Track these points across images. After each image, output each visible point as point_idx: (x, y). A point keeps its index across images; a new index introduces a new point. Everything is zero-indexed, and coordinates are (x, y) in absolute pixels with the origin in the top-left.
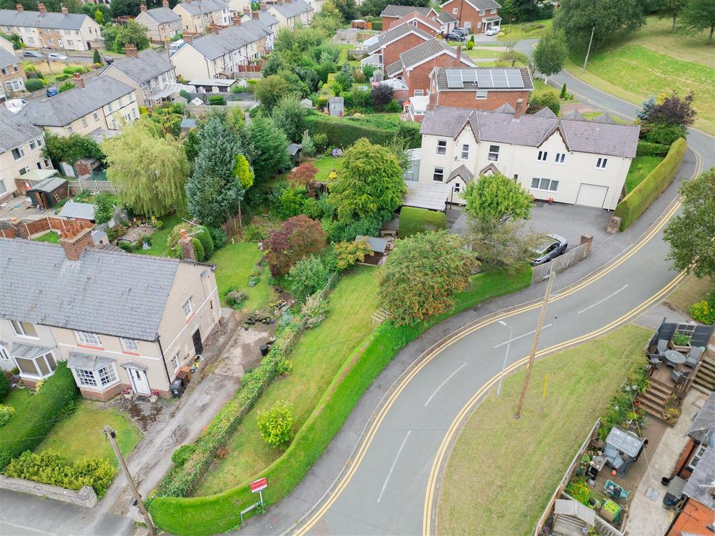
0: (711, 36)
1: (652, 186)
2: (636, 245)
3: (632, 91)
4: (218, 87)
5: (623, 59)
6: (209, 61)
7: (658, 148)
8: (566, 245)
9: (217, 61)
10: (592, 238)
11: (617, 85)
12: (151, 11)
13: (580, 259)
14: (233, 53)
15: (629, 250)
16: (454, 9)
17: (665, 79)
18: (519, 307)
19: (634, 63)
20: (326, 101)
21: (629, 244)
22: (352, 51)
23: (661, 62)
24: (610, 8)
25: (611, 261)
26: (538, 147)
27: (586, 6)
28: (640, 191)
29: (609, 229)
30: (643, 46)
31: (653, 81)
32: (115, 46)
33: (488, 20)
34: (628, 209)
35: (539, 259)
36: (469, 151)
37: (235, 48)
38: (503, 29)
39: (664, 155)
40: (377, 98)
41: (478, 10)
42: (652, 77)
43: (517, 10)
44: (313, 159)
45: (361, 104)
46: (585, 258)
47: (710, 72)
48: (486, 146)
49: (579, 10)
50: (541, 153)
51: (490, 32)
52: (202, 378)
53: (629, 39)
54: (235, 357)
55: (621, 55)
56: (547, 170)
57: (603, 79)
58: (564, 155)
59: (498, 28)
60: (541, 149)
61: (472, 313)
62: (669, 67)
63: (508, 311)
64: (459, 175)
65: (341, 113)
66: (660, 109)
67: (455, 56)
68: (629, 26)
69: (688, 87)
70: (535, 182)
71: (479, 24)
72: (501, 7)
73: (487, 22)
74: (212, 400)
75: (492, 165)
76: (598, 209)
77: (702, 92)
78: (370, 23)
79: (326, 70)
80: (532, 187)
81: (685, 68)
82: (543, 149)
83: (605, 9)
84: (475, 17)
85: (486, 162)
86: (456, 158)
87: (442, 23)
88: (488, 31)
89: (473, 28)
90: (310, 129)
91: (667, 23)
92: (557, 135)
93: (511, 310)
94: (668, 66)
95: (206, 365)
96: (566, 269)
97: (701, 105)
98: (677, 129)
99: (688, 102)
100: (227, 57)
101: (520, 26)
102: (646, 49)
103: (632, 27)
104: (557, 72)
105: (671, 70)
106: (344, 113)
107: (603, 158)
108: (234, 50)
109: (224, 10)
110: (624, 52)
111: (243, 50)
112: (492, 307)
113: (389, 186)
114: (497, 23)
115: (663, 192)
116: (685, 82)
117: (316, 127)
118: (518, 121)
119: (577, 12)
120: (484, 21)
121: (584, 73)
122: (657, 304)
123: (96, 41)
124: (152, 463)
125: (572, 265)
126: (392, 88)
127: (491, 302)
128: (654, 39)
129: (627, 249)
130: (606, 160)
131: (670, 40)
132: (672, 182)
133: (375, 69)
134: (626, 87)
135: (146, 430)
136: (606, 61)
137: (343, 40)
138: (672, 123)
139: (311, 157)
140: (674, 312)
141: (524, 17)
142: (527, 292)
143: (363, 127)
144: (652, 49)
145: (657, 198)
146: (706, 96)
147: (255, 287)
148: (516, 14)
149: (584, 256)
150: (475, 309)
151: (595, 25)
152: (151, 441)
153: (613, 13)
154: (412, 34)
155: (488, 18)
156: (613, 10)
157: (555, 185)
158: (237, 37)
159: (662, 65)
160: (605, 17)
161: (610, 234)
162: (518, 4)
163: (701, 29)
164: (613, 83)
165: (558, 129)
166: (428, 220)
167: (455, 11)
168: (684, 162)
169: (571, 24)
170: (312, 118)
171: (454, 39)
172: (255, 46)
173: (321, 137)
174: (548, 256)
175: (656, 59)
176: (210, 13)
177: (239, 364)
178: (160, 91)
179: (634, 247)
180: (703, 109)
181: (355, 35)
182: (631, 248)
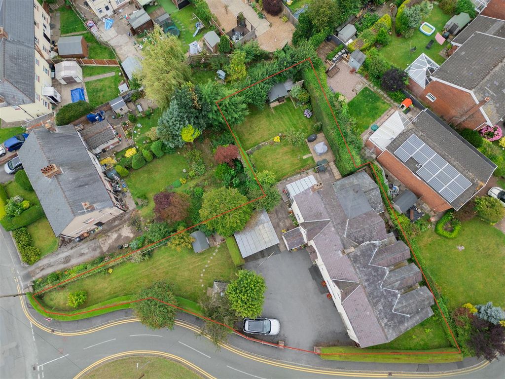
2: (312, 368)
15: (303, 367)
52: (93, 239)
54: (112, 238)
67: (477, 102)
74: (87, 253)
95: (100, 232)
118: (341, 255)
124: (52, 264)
129: (304, 365)
135: (60, 248)
152: (58, 254)
173: (304, 97)
177: (109, 244)
179: (310, 368)
182: (306, 367)
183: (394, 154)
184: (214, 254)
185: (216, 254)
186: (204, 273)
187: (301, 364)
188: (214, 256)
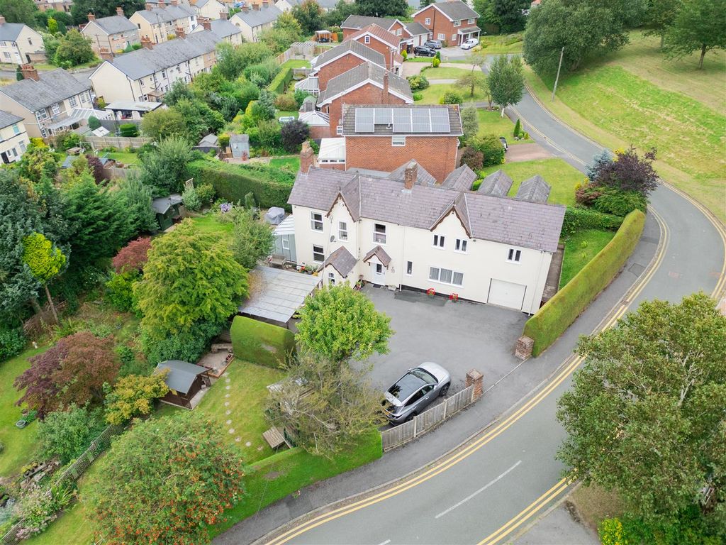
0: (702, 60)
1: (581, 288)
2: (550, 381)
3: (602, 128)
4: (139, 111)
5: (600, 86)
6: (132, 81)
7: (608, 220)
8: (448, 384)
9: (144, 80)
10: (481, 378)
11: (587, 119)
12: (101, 20)
13: (466, 406)
14: (169, 70)
15: (539, 390)
16: (427, 19)
17: (643, 113)
18: (354, 500)
19: (610, 90)
20: (228, 139)
21: (542, 380)
22: (298, 70)
23: (641, 91)
24: (582, 24)
25: (510, 409)
26: (431, 230)
27: (555, 22)
28: (562, 300)
29: (517, 353)
30: (624, 68)
31: (628, 115)
32: (56, 60)
33: (464, 32)
34: (541, 329)
35: (397, 415)
36: (348, 230)
37: (171, 64)
38: (482, 41)
39: (615, 229)
40: (287, 136)
41: (451, 20)
42: (628, 110)
43: (498, 19)
44: (198, 214)
45: (269, 144)
46: (474, 403)
47: (695, 107)
48: (369, 225)
49: (547, 26)
50: (436, 237)
51: (466, 45)
53: (610, 59)
55: (598, 80)
56: (448, 258)
57: (573, 110)
58: (465, 243)
59: (476, 41)
60: (435, 232)
61: (283, 509)
62: (649, 98)
63: (336, 507)
64: (331, 264)
65: (245, 154)
66: (613, 168)
67: (382, 86)
68: (608, 45)
69: (668, 126)
70: (434, 273)
71: (454, 38)
72: (480, 16)
73: (463, 34)
75: (379, 248)
76: (515, 312)
77: (683, 133)
78: (336, 34)
79: (248, 97)
80: (430, 278)
81: (667, 99)
82: (439, 231)
83: (576, 26)
84: (449, 28)
85: (371, 245)
86: (333, 238)
87: (411, 35)
88: (464, 44)
89: (447, 41)
90: (195, 177)
91: (655, 40)
92: (452, 216)
93: (341, 505)
94: (648, 96)
96: (442, 424)
97: (680, 151)
98: (633, 198)
99: (648, 161)
100: (159, 76)
101: (502, 38)
102: (626, 72)
103: (612, 45)
104: (515, 102)
105: (651, 103)
106: (249, 154)
107: (515, 249)
108: (169, 67)
109: (192, 18)
110: (603, 76)
111: (183, 66)
112: (314, 497)
113: (207, 292)
114: (475, 35)
115: (604, 289)
116: (665, 119)
117: (200, 177)
118: (409, 192)
119: (545, 28)
120: (460, 32)
121: (554, 100)
122: (555, 506)
123: (37, 53)
125: (451, 418)
126: (307, 125)
127: (317, 486)
128: (638, 60)
129: (536, 388)
130: (518, 252)
131: (657, 61)
132: (620, 273)
133: (307, 95)
134: (596, 122)
136: (580, 86)
137: (298, 54)
138: (627, 189)
139: (196, 211)
140: (578, 526)
141: (508, 28)
142: (373, 469)
143: (254, 179)
144: (633, 73)
145: (596, 299)
146: (688, 139)
147: (24, 430)
148: (498, 24)
149: (472, 401)
150: (290, 501)
151: (565, 44)
153: (585, 29)
154: (349, 54)
155: (465, 29)
156: (585, 26)
157: (459, 278)
158: (177, 52)
159: (642, 94)
160: (578, 34)
161: (518, 360)
162: (500, 13)
163: (689, 51)
164: (583, 116)
165: (453, 209)
166: (266, 338)
167: (428, 22)
168: (643, 239)
169: (538, 42)
170: (197, 164)
171: (426, 53)
172: (201, 61)
173: (206, 188)
174: (413, 407)
175: (636, 86)
176: (174, 21)
178: (66, 117)
179: (546, 384)
180: (682, 157)
181: (311, 49)
182: (542, 388)
183: (357, 133)
184: (228, 388)
185: (231, 384)
186: (232, 426)
187: (532, 392)
188: (230, 391)
